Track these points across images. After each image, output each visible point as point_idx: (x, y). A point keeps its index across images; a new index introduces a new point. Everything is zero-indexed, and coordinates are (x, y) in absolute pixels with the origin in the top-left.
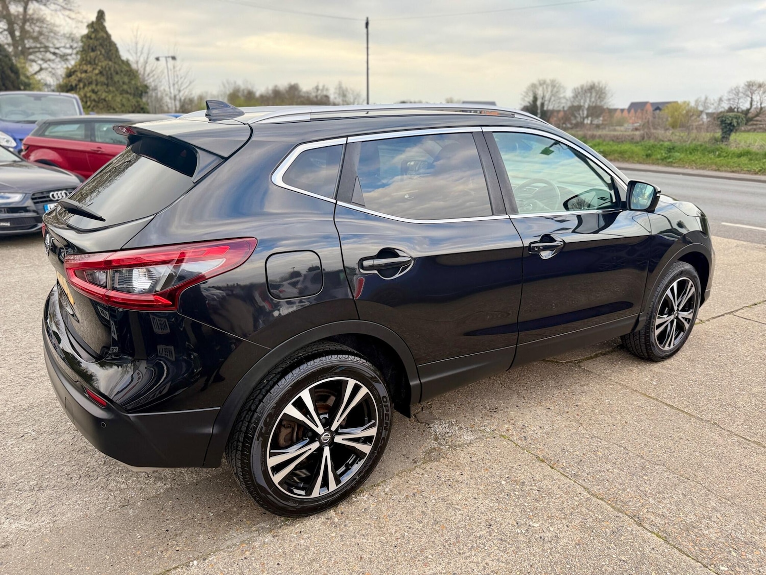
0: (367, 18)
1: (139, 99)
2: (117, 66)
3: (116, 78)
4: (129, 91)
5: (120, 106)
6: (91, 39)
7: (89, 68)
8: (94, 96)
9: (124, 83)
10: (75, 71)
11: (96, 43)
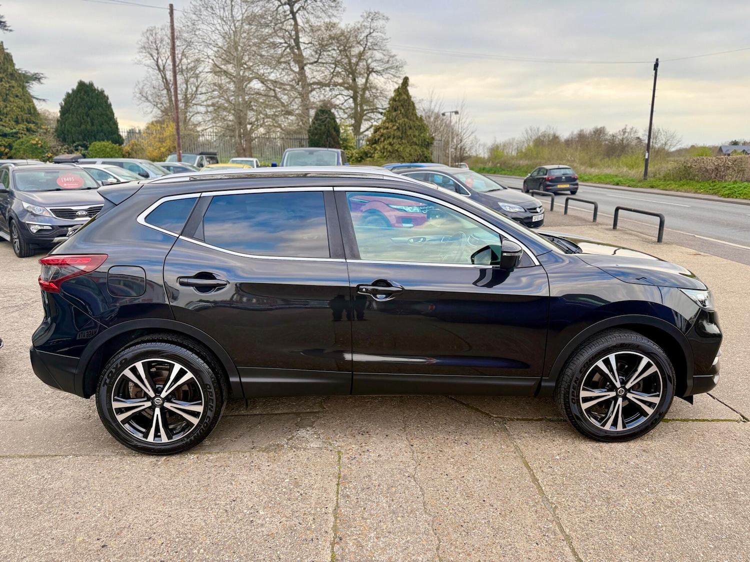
0: (657, 60)
1: (425, 150)
2: (411, 122)
3: (409, 132)
4: (418, 143)
5: (408, 156)
6: (396, 101)
7: (390, 125)
8: (390, 148)
9: (414, 136)
10: (380, 128)
11: (399, 104)
